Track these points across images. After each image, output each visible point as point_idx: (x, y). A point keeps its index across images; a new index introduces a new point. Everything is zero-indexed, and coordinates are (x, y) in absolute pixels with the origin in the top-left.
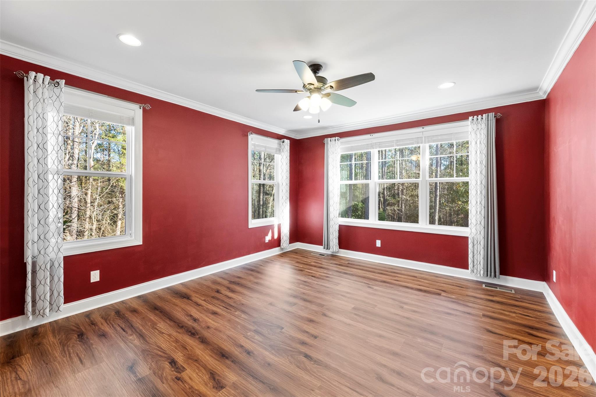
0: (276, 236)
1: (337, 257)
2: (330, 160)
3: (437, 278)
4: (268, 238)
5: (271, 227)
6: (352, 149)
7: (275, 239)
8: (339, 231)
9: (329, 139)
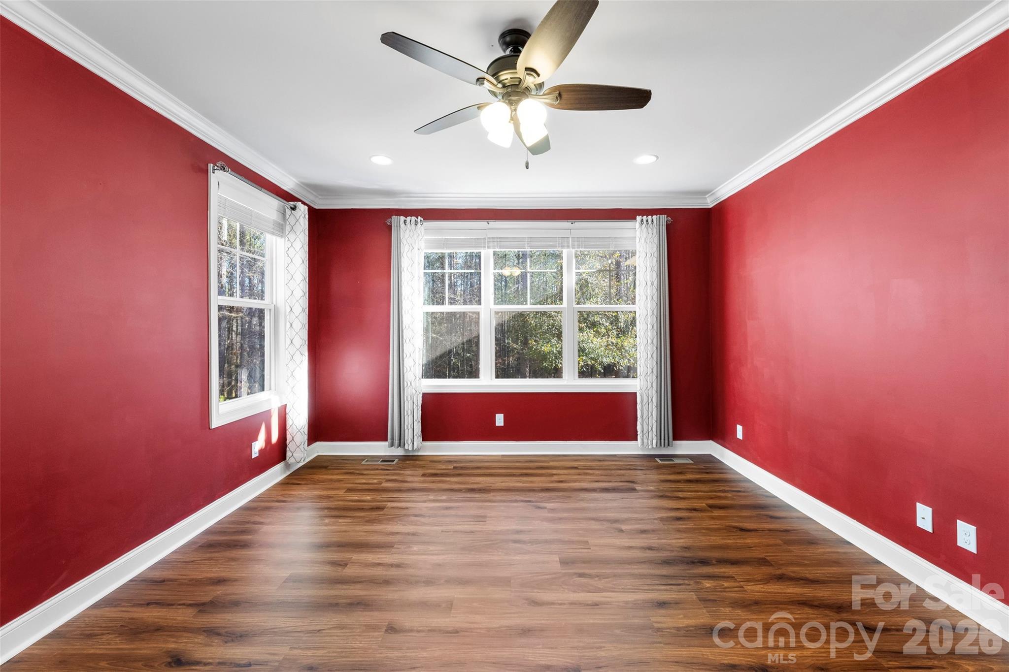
0: (275, 438)
1: (421, 458)
2: (405, 262)
3: (601, 463)
4: (258, 446)
5: (265, 416)
6: (445, 243)
7: (272, 445)
8: (422, 406)
9: (402, 218)
